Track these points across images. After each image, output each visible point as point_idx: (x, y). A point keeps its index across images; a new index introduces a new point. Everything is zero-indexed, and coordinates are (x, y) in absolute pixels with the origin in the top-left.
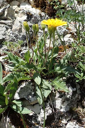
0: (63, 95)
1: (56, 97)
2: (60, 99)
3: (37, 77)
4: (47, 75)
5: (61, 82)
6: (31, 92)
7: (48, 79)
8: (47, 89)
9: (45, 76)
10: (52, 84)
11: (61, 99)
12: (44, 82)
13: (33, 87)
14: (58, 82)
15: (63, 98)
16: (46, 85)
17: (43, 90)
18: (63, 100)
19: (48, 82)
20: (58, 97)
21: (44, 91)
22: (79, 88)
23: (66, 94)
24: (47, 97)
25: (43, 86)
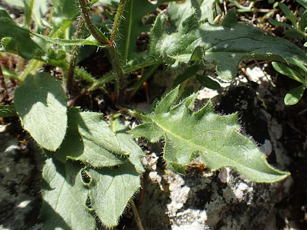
0: (209, 185)
1: (173, 207)
2: (196, 213)
3: (45, 102)
4: (111, 86)
5: (200, 117)
6: (13, 199)
7: (116, 110)
8: (112, 171)
9: (97, 92)
10: (142, 133)
11: (204, 215)
12: (89, 126)
13: (26, 165)
14: (180, 114)
15: (216, 204)
16: (102, 146)
17: (86, 179)
18: (216, 219)
19: (117, 126)
20: (186, 206)
21: (94, 184)
22: (280, 140)
23: (228, 179)
24: (115, 223)
25: (88, 154)
